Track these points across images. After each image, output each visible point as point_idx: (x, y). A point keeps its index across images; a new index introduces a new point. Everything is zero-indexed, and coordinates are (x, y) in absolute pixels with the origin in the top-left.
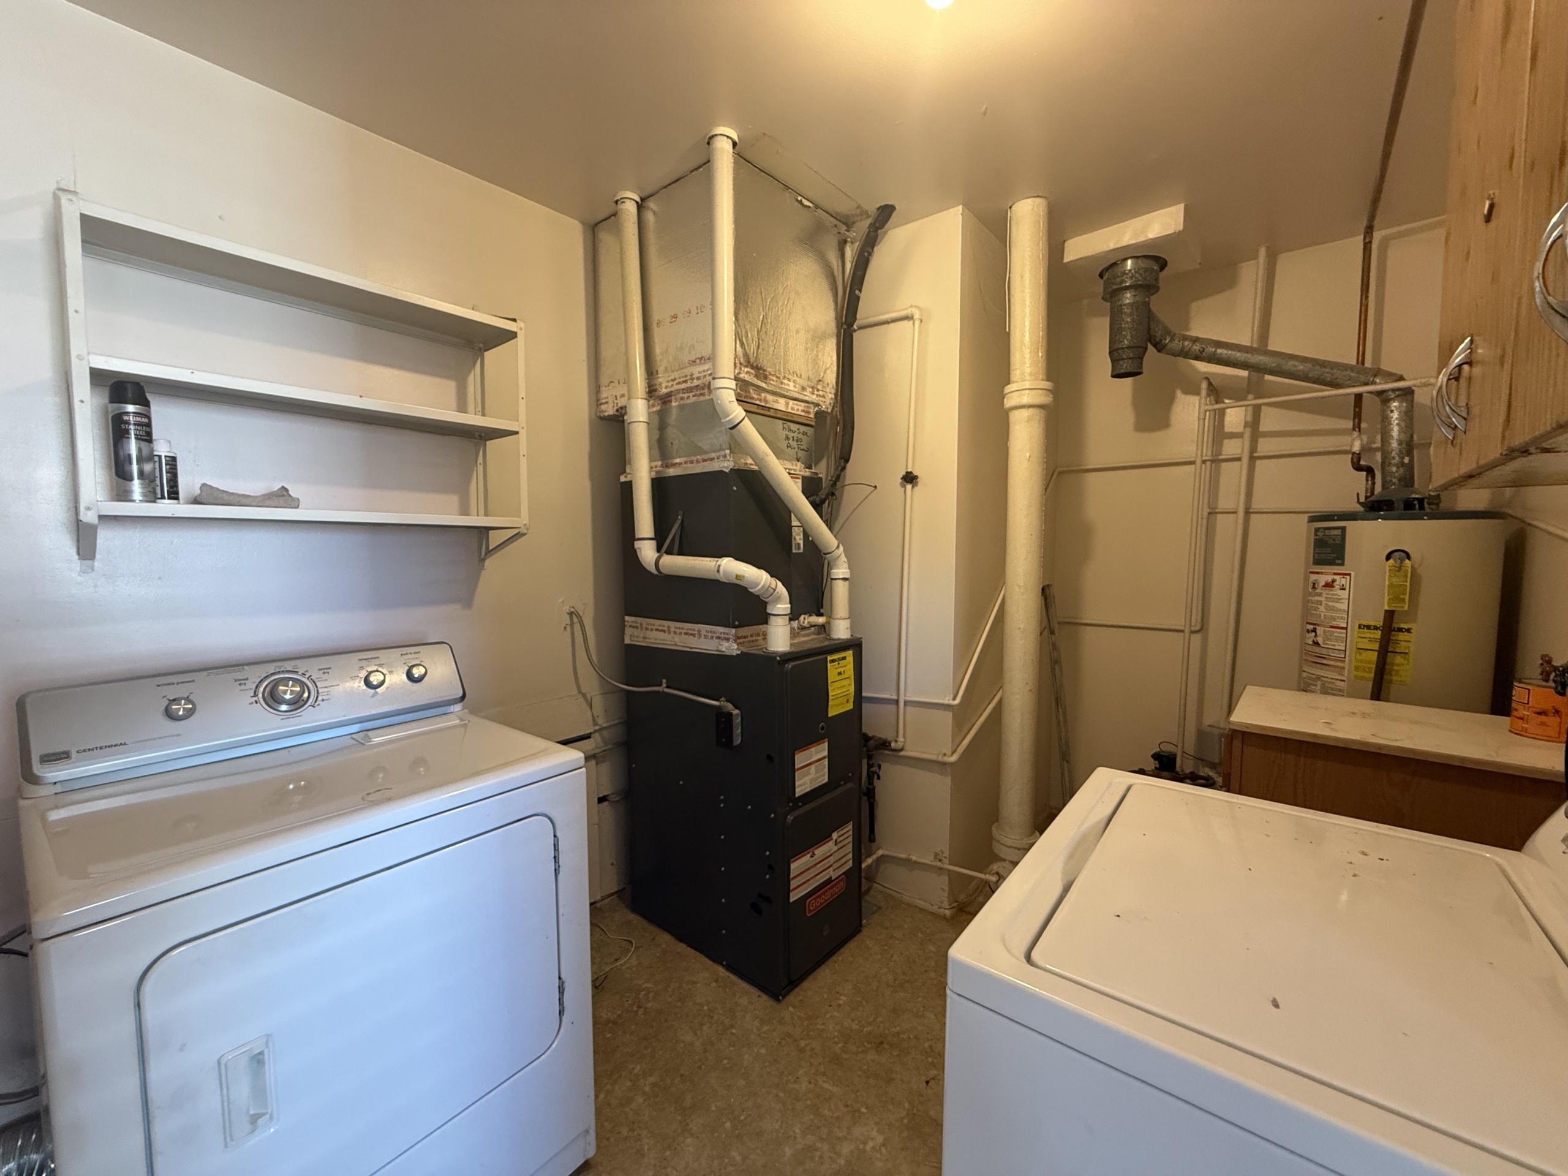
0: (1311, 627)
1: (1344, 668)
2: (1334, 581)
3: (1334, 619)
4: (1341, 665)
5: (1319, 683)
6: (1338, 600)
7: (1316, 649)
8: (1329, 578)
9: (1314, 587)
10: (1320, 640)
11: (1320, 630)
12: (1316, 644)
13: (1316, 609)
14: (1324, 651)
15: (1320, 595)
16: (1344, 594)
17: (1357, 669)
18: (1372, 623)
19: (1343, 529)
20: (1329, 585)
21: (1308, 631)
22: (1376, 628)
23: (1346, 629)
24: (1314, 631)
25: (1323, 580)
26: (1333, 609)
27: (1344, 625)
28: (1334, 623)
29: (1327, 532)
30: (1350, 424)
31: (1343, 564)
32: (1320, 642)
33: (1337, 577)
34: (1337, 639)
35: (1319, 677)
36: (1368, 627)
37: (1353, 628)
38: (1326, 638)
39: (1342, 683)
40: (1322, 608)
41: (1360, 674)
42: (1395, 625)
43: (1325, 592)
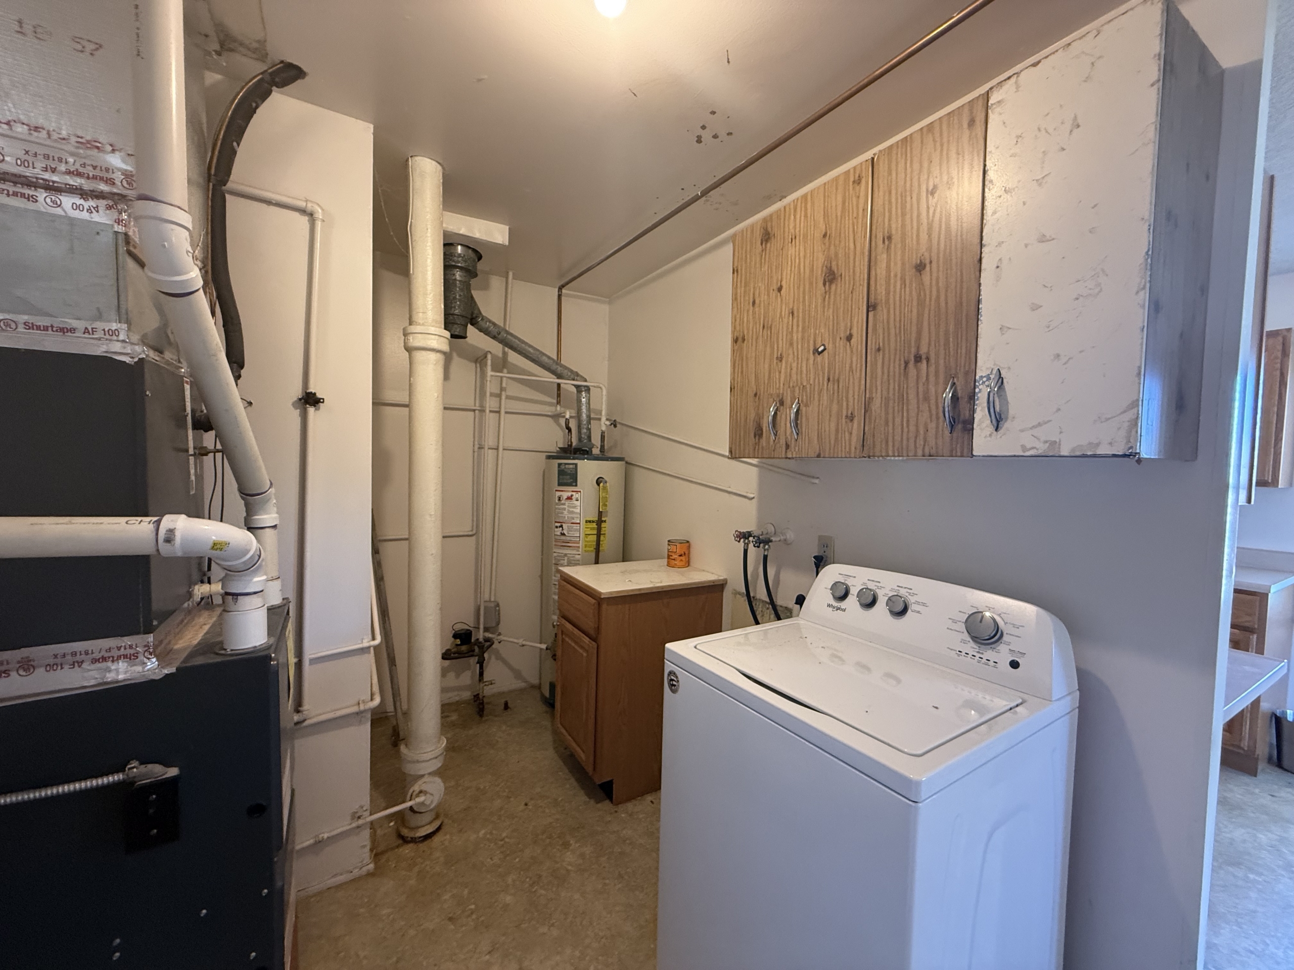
0: (558, 525)
1: (579, 547)
2: (572, 496)
3: (573, 519)
4: (577, 545)
5: (566, 558)
6: (575, 507)
7: (563, 538)
8: (569, 494)
9: (559, 500)
10: (565, 532)
11: (565, 526)
12: (563, 534)
13: (562, 513)
14: (568, 538)
15: (564, 504)
16: (578, 503)
17: (586, 546)
18: (591, 519)
19: (576, 465)
20: (570, 498)
21: (557, 527)
22: (593, 522)
23: (579, 524)
24: (561, 526)
25: (565, 495)
26: (572, 512)
27: (578, 522)
28: (573, 521)
29: (567, 466)
30: (555, 401)
31: (576, 485)
32: (566, 533)
33: (574, 493)
34: (576, 530)
35: (566, 555)
36: (590, 522)
37: (583, 522)
38: (569, 530)
39: (579, 556)
40: (565, 512)
41: (588, 549)
42: (603, 519)
43: (567, 503)
